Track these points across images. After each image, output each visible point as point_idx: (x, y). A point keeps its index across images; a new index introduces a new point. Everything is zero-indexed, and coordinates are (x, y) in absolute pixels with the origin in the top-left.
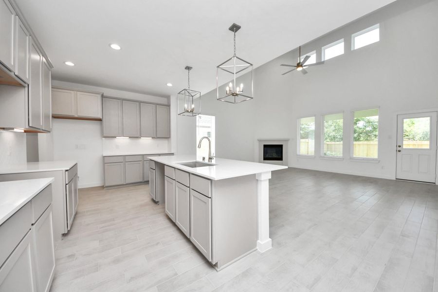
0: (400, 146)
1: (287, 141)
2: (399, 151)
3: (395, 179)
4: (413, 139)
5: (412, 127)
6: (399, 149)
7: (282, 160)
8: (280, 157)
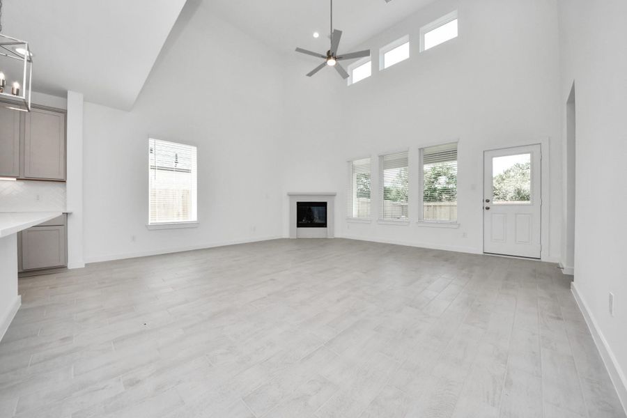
0: (488, 201)
1: (333, 195)
2: (488, 208)
3: (482, 253)
4: (504, 198)
5: (502, 184)
6: (487, 205)
7: (326, 227)
8: (323, 222)
